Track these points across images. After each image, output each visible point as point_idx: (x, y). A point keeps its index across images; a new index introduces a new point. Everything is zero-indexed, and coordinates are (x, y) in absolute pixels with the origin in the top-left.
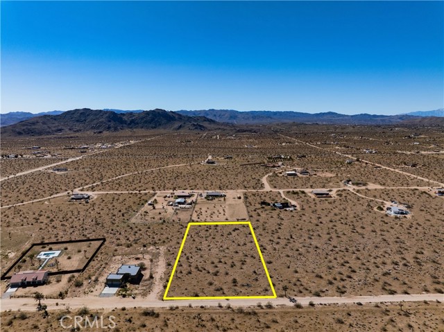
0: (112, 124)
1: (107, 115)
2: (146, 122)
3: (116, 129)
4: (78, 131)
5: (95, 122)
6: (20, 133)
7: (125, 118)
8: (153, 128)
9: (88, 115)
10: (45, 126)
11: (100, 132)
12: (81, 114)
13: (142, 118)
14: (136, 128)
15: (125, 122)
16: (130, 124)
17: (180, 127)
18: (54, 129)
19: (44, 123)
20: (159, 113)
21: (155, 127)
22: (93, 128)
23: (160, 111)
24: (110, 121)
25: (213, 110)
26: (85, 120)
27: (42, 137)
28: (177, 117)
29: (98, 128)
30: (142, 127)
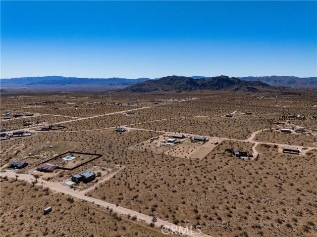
0: (189, 86)
1: (187, 80)
2: (212, 85)
3: (191, 90)
4: (166, 90)
5: (178, 84)
6: (134, 91)
7: (199, 82)
8: (217, 89)
9: (175, 80)
10: (149, 87)
11: (180, 92)
12: (171, 79)
13: (210, 82)
14: (204, 89)
15: (198, 85)
16: (201, 86)
17: (237, 89)
18: (153, 88)
19: (148, 85)
20: (223, 78)
21: (218, 89)
22: (176, 89)
23: (224, 77)
24: (188, 84)
25: (275, 76)
26: (173, 83)
27: (146, 93)
28: (236, 81)
29: (179, 89)
30: (209, 89)
